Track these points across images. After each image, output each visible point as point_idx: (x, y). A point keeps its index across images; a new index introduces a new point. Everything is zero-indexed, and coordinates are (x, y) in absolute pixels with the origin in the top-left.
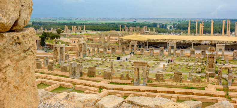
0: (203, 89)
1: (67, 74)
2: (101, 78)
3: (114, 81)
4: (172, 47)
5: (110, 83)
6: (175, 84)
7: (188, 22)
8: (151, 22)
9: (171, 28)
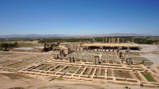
0: (121, 66)
1: (68, 61)
2: (82, 62)
3: (86, 62)
4: (102, 49)
5: (85, 64)
6: (110, 64)
7: (103, 38)
8: (87, 38)
9: (94, 40)
